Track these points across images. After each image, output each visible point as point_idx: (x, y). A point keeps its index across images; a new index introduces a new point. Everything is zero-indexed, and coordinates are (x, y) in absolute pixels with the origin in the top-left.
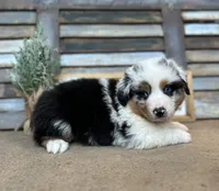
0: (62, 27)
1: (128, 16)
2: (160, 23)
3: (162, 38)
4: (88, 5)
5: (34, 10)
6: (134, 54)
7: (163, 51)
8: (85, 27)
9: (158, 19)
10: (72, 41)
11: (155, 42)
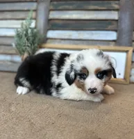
0: (51, 12)
2: (117, 10)
3: (117, 20)
5: (36, 1)
6: (94, 32)
7: (116, 31)
8: (65, 12)
9: (116, 6)
10: (57, 22)
11: (111, 24)
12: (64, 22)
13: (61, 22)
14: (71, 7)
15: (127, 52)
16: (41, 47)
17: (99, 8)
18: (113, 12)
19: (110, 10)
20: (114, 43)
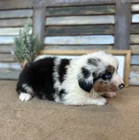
0: (48, 19)
1: (90, 10)
2: (113, 14)
4: (65, 3)
5: (32, 8)
6: (91, 37)
7: (113, 35)
10: (53, 28)
12: (62, 27)
13: (57, 28)
14: (67, 13)
15: (125, 55)
16: (39, 54)
17: (96, 13)
18: (109, 16)
19: (106, 14)
20: (111, 47)
